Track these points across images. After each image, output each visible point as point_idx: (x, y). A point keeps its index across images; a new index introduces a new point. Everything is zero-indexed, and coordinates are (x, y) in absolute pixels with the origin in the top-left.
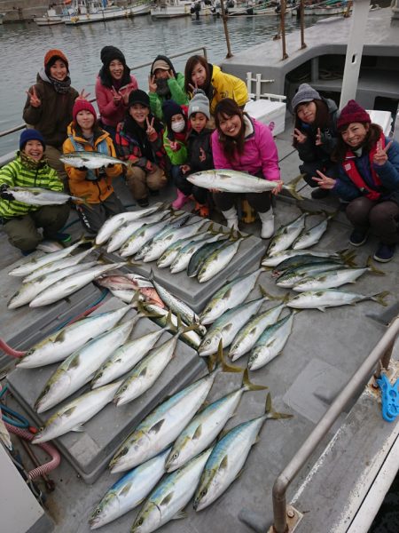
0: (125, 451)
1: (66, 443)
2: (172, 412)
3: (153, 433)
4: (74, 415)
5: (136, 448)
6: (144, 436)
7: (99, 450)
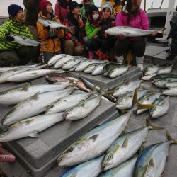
0: (71, 150)
1: (22, 144)
2: (104, 131)
3: (91, 141)
4: (32, 124)
5: (79, 148)
6: (85, 142)
7: (49, 148)
